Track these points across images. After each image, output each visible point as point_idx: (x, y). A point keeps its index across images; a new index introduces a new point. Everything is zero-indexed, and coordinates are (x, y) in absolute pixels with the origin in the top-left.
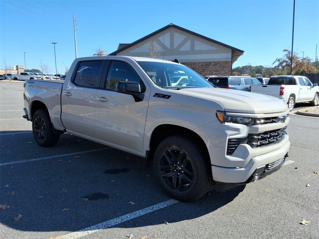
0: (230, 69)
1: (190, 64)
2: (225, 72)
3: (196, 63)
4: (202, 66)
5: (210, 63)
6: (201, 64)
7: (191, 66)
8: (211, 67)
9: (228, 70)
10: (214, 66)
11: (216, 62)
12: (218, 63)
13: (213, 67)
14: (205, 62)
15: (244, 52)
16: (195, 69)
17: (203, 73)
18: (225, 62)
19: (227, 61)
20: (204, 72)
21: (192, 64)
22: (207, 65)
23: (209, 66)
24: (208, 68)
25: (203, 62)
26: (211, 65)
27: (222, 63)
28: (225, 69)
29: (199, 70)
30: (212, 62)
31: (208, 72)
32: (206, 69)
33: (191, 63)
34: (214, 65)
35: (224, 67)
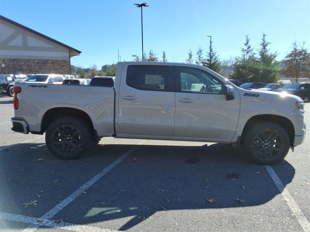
0: (69, 68)
1: (23, 61)
2: (64, 71)
3: (31, 60)
4: (38, 63)
5: (47, 61)
6: (36, 61)
7: (25, 63)
8: (49, 65)
9: (67, 69)
10: (52, 65)
11: (53, 60)
12: (56, 62)
13: (50, 65)
14: (42, 60)
15: (81, 52)
16: (30, 66)
17: (39, 71)
18: (63, 61)
19: (65, 60)
20: (41, 70)
21: (25, 61)
22: (44, 62)
23: (46, 64)
24: (45, 66)
25: (39, 60)
26: (48, 63)
27: (60, 61)
28: (64, 68)
29: (35, 68)
30: (50, 60)
31: (46, 70)
32: (43, 67)
33: (24, 59)
34: (51, 63)
35: (63, 66)
